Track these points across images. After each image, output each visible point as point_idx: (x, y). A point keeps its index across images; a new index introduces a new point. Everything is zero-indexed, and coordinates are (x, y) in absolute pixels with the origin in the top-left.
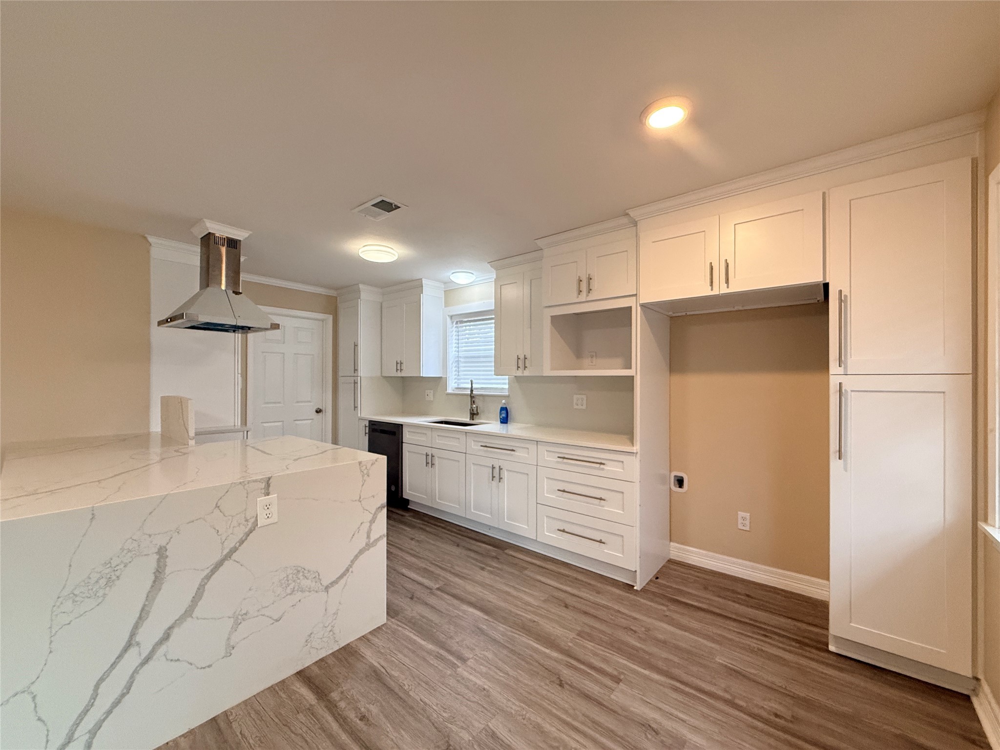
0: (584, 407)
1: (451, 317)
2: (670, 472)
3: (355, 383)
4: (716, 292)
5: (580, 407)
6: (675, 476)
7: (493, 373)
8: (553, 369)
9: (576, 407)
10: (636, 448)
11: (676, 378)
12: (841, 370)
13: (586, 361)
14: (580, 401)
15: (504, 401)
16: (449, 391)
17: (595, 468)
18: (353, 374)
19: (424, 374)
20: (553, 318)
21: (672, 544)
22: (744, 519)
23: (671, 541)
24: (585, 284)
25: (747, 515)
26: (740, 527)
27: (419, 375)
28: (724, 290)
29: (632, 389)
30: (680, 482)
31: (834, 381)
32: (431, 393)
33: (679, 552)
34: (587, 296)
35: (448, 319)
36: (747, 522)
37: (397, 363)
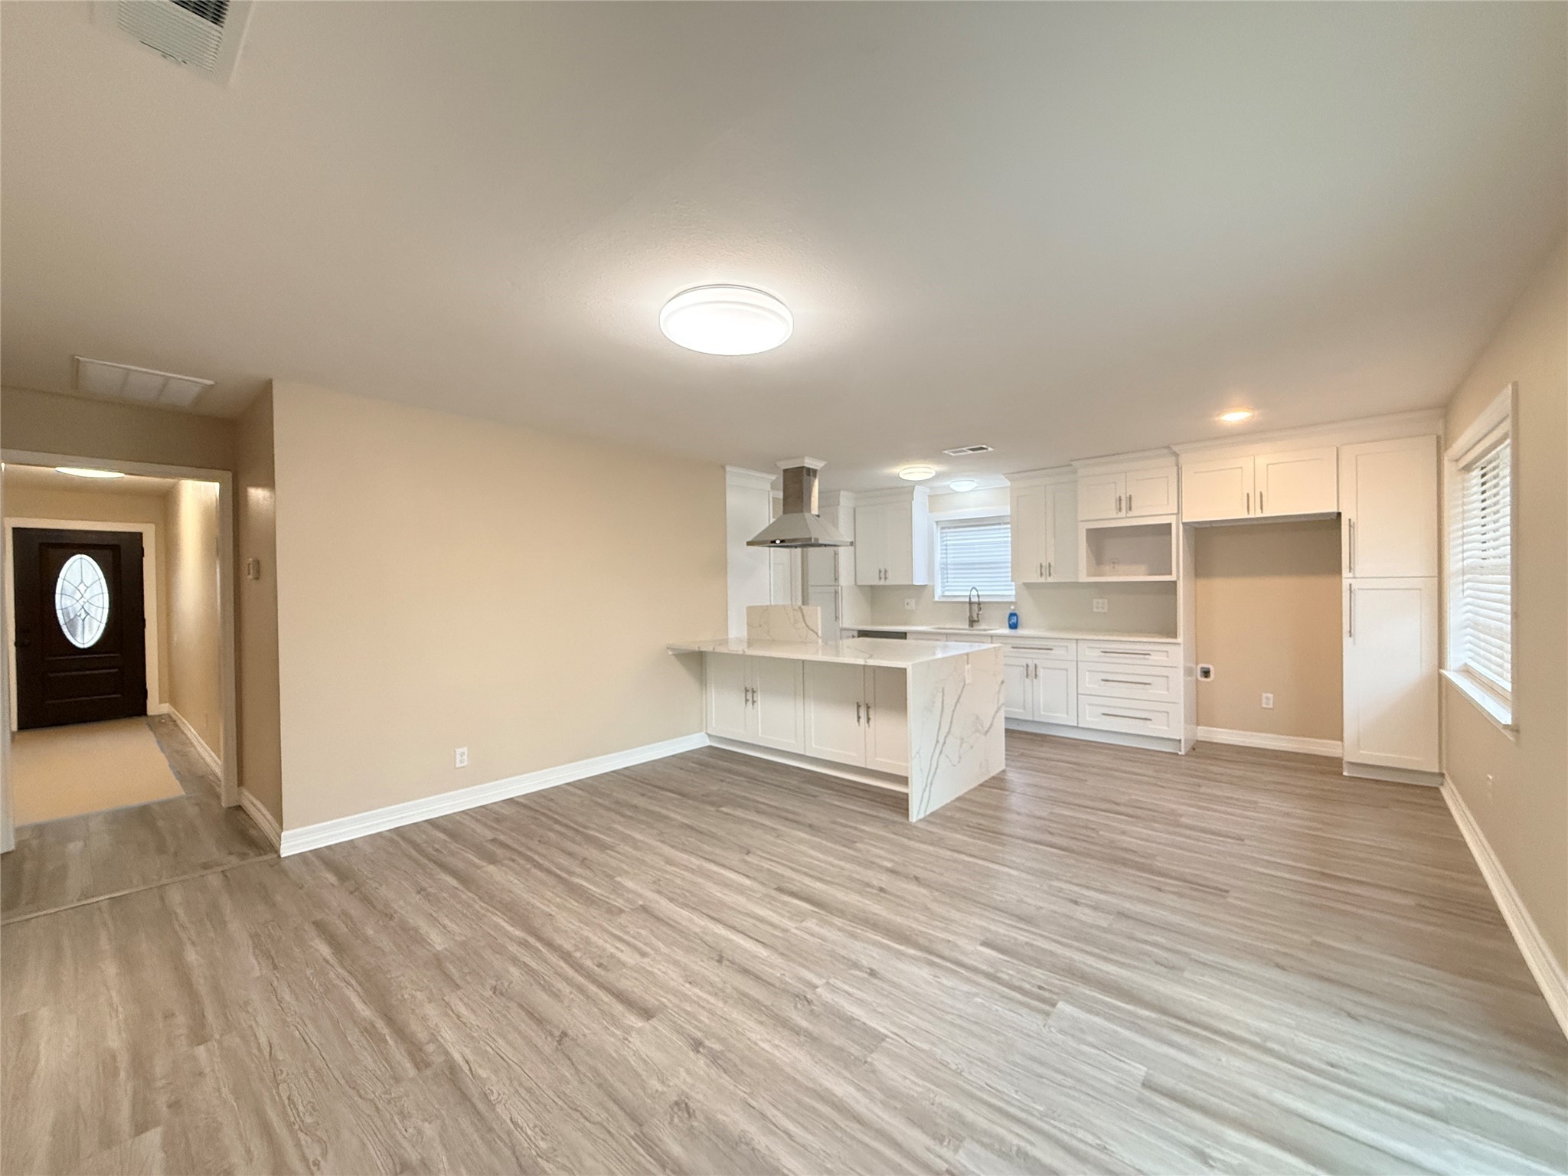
0: (1106, 610)
1: (937, 522)
2: (1197, 664)
3: (836, 592)
4: (1252, 516)
5: (1100, 610)
6: (1202, 668)
7: (1010, 579)
8: (1089, 575)
9: (1095, 610)
10: (1180, 639)
11: (1203, 583)
12: (1351, 575)
13: (1107, 568)
14: (1100, 605)
15: (1012, 607)
16: (936, 599)
17: (1140, 659)
18: (834, 583)
19: (915, 583)
20: (1089, 531)
21: (1199, 727)
22: (1268, 699)
23: (1198, 725)
24: (1126, 503)
25: (1271, 696)
26: (1264, 706)
27: (910, 583)
28: (1259, 515)
29: (1175, 593)
30: (1206, 673)
31: (1345, 583)
32: (912, 602)
33: (1204, 733)
34: (1127, 512)
35: (935, 526)
36: (1271, 702)
37: (880, 571)
